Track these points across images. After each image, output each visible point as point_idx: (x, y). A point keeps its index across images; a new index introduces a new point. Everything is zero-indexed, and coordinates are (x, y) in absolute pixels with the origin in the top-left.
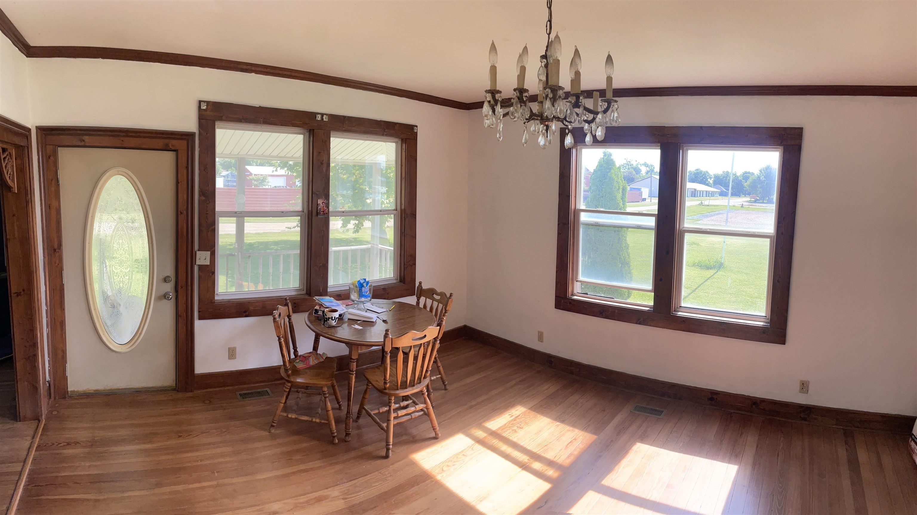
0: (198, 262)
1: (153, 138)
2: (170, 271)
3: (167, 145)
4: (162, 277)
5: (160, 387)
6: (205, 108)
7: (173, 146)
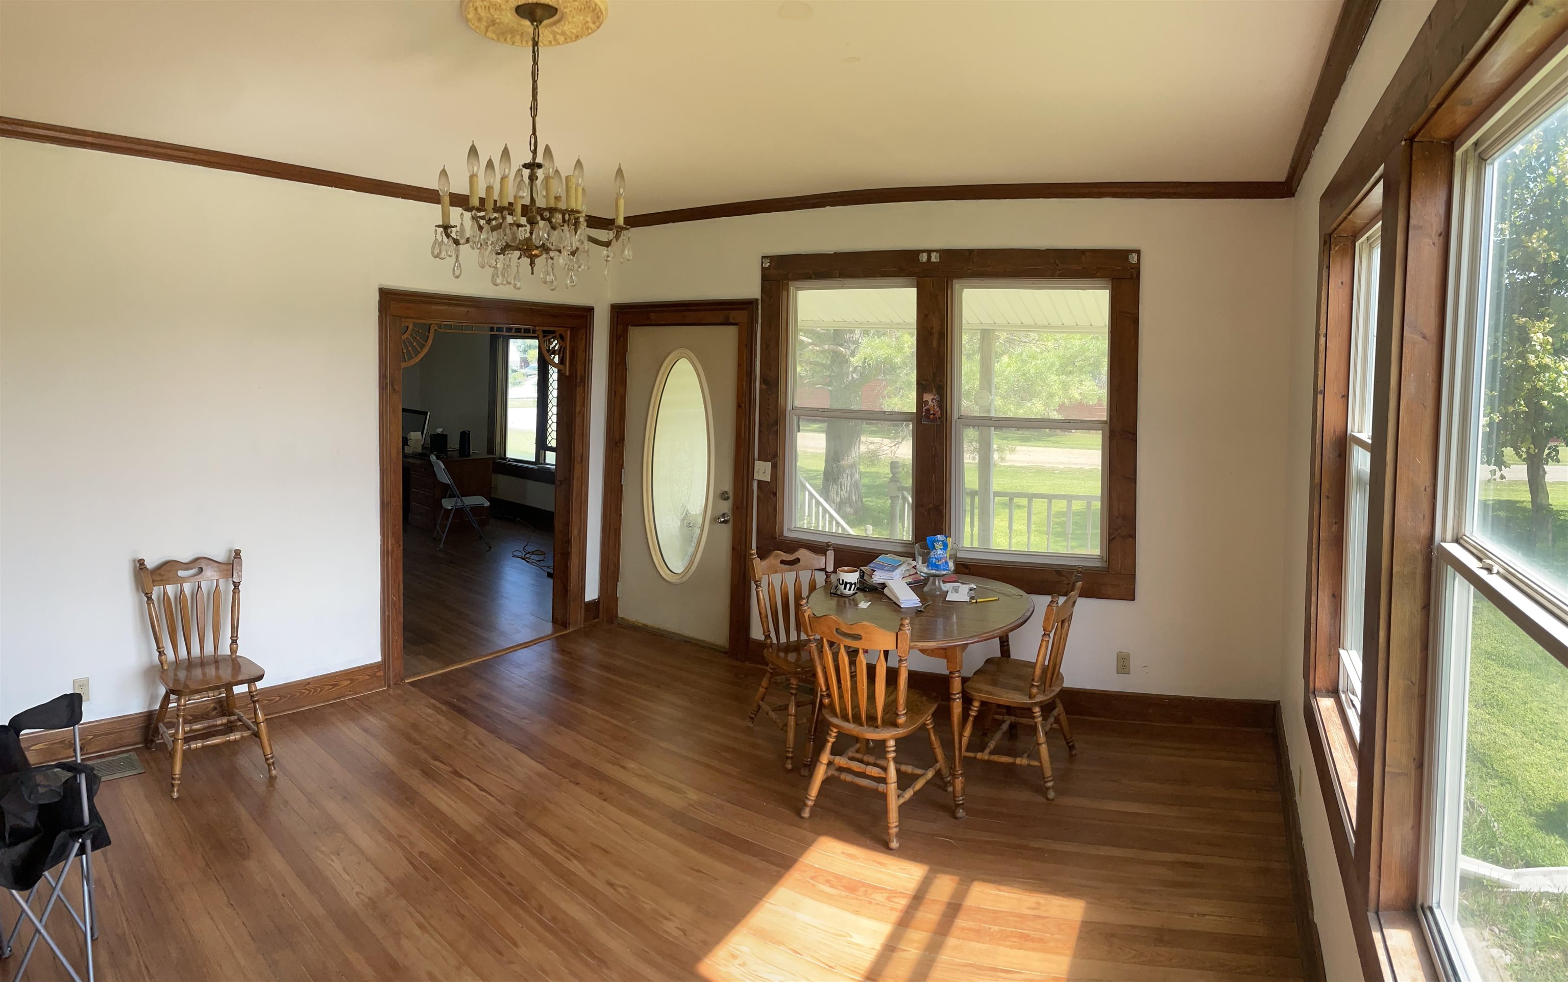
0: (757, 477)
1: (714, 310)
2: (728, 486)
3: (728, 318)
4: (719, 492)
5: (712, 644)
6: (767, 265)
7: (733, 318)
